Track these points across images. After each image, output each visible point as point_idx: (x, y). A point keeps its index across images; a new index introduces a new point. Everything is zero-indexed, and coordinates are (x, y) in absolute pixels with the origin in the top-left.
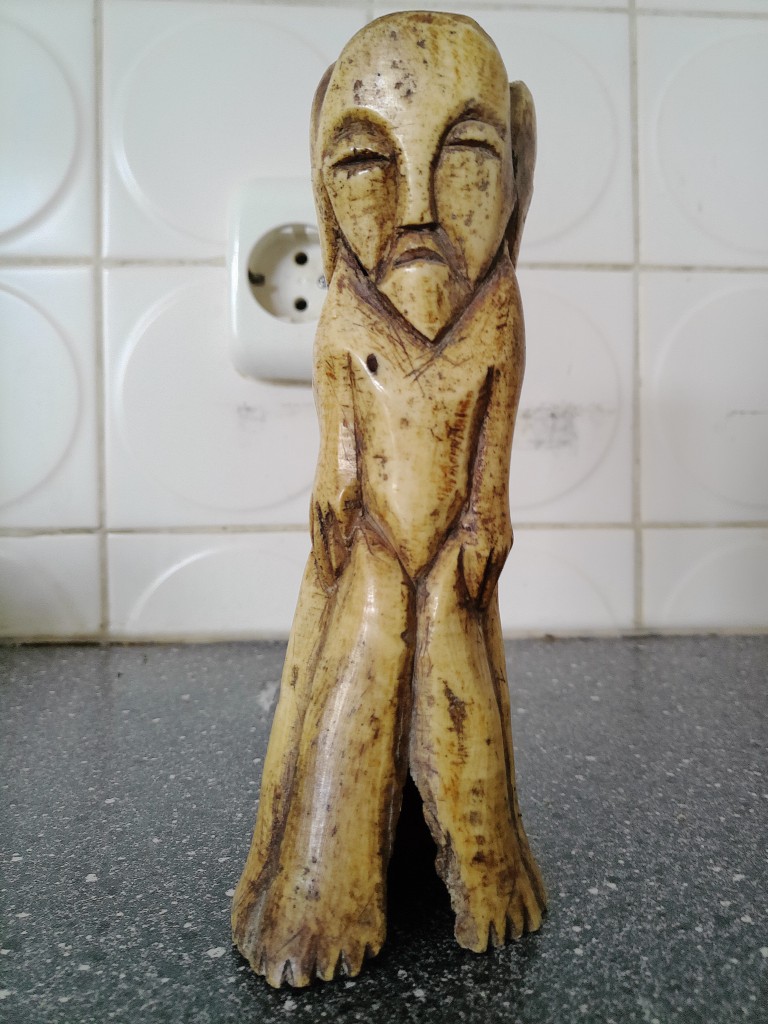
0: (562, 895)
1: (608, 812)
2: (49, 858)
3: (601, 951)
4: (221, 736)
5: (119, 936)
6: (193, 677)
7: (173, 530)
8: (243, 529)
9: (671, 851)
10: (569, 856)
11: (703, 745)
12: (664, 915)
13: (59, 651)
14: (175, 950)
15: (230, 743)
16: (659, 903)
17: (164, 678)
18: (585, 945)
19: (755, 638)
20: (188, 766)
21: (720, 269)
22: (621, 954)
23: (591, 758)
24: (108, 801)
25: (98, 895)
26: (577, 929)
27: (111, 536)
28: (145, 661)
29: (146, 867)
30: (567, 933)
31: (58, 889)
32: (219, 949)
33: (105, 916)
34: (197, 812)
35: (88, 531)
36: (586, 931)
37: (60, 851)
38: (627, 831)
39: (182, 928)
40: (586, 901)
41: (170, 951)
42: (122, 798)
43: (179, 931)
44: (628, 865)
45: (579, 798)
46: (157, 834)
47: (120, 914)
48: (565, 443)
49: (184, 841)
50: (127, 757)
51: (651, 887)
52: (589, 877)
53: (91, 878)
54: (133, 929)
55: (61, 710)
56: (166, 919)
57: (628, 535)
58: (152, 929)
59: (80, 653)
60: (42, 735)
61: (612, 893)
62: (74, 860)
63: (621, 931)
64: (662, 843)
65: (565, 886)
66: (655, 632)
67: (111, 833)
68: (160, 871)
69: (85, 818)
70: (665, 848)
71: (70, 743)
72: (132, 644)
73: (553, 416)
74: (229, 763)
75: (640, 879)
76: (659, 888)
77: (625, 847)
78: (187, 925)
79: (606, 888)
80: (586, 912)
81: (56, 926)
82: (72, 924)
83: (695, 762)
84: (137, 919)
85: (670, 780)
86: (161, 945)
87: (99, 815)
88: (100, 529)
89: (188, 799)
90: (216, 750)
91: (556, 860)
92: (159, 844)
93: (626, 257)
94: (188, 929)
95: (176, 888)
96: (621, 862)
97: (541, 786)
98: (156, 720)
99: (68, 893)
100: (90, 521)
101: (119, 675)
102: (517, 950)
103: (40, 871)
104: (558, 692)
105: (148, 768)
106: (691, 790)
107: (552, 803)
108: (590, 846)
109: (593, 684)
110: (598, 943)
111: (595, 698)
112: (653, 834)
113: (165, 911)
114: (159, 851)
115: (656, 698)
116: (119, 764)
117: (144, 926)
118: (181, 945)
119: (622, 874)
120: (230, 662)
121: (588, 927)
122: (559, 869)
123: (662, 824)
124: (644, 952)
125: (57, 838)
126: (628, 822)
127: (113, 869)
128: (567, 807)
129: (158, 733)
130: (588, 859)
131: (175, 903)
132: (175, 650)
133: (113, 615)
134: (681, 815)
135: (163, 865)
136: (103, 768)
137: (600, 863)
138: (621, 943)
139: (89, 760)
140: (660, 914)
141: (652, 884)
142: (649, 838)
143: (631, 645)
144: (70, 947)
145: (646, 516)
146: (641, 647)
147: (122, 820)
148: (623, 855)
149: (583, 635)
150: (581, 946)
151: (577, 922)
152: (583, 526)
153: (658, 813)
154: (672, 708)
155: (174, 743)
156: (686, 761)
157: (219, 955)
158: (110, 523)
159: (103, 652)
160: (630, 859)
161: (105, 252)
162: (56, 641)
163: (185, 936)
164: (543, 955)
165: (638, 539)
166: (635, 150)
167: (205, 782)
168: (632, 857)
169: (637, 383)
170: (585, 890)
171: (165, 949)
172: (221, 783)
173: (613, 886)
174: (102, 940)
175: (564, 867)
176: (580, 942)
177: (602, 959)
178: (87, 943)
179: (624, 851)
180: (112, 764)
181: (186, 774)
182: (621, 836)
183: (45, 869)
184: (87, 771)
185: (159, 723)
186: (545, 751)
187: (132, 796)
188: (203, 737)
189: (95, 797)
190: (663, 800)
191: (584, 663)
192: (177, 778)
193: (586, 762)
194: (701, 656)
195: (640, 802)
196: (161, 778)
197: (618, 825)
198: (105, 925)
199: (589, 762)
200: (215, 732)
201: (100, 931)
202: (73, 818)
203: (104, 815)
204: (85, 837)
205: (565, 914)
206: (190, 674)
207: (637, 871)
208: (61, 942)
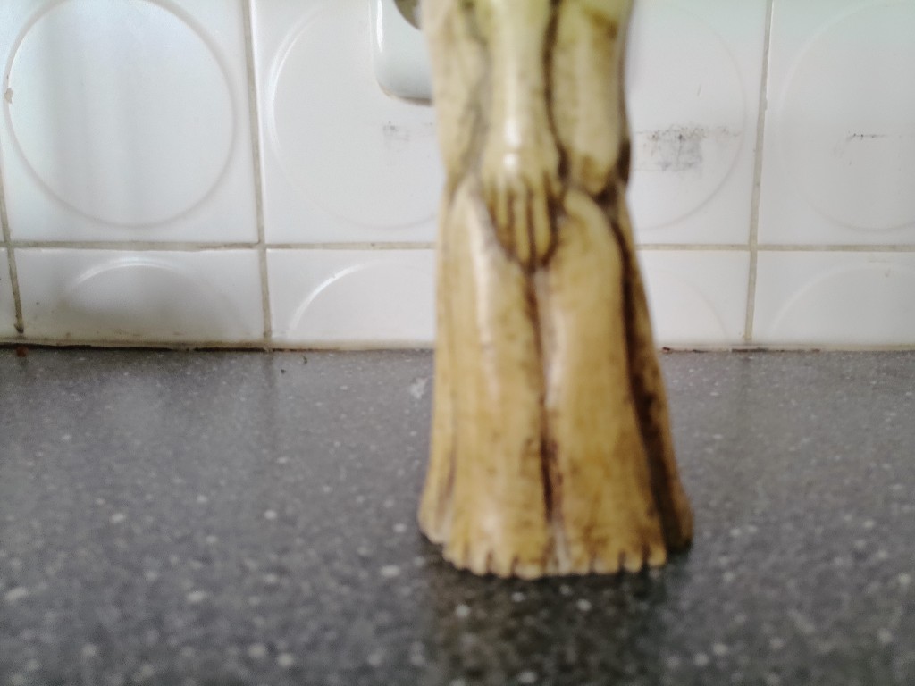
4: (380, 415)
7: (325, 246)
8: (390, 246)
13: (227, 354)
15: (387, 420)
17: (322, 374)
19: (855, 353)
20: (351, 436)
24: (283, 460)
25: (279, 527)
27: (269, 251)
28: (306, 362)
34: (361, 470)
35: (249, 246)
37: (241, 495)
42: (293, 458)
46: (327, 484)
48: (690, 165)
49: (353, 489)
52: (729, 522)
53: (270, 514)
55: (233, 395)
57: (746, 254)
59: (247, 356)
60: (218, 413)
66: (763, 347)
67: (286, 483)
69: (262, 472)
72: (292, 350)
73: (682, 138)
74: (388, 435)
87: (275, 470)
88: (259, 244)
89: (353, 460)
90: (375, 425)
92: (331, 491)
95: (350, 524)
96: (758, 511)
98: (319, 404)
99: (251, 525)
100: (250, 238)
101: (283, 371)
104: (679, 390)
105: (314, 437)
109: (711, 384)
111: (714, 394)
114: (331, 496)
115: (771, 395)
116: (288, 434)
119: (760, 520)
120: (381, 364)
127: (290, 508)
129: (322, 412)
132: (331, 355)
133: (274, 326)
136: (274, 436)
139: (261, 431)
143: (742, 356)
145: (762, 238)
146: (751, 358)
147: (295, 474)
149: (697, 348)
152: (703, 247)
155: (336, 420)
158: (268, 239)
159: (267, 356)
162: (224, 347)
165: (753, 260)
167: (367, 447)
169: (763, 105)
172: (383, 449)
180: (281, 434)
181: (350, 442)
184: (260, 438)
185: (322, 406)
187: (302, 457)
188: (363, 417)
189: (269, 456)
191: (700, 369)
192: (341, 445)
194: (807, 365)
196: (327, 445)
203: (279, 470)
206: (346, 372)
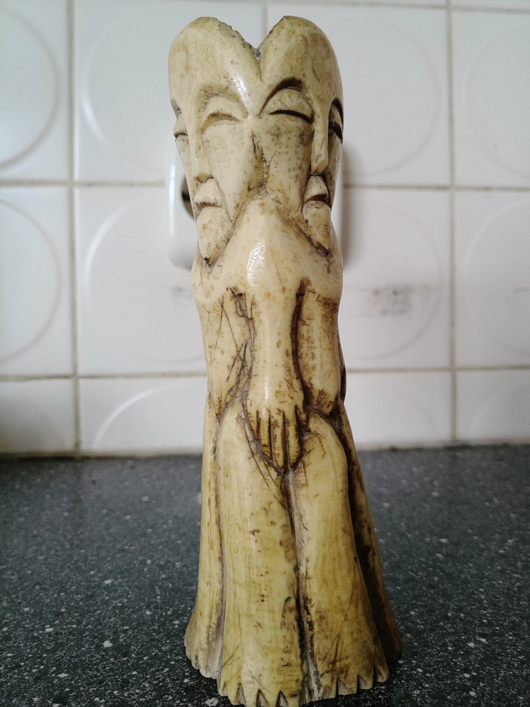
0: (450, 648)
1: (466, 582)
2: (73, 629)
3: (488, 694)
4: (178, 528)
5: (137, 691)
6: (148, 482)
7: (127, 376)
8: (176, 375)
9: (518, 612)
10: (446, 618)
11: (519, 528)
12: (525, 662)
14: (181, 702)
15: (185, 534)
16: (520, 653)
18: (476, 688)
20: (159, 552)
21: (509, 189)
22: (503, 694)
23: (444, 541)
24: (108, 582)
25: (115, 658)
26: (467, 676)
27: (82, 381)
29: (146, 634)
30: (461, 679)
31: (84, 654)
32: (213, 699)
33: (124, 674)
34: (172, 589)
35: (65, 377)
36: (473, 676)
37: (79, 623)
38: (483, 597)
39: (182, 683)
40: (468, 652)
41: (178, 702)
42: (116, 579)
43: (181, 687)
44: (490, 624)
45: (443, 571)
46: (148, 607)
47: (135, 673)
48: (403, 312)
49: (169, 613)
50: (113, 546)
51: (510, 640)
52: (465, 634)
53: (107, 644)
54: (147, 685)
55: (58, 510)
56: (169, 676)
57: (447, 376)
58: (161, 684)
59: (62, 466)
60: (47, 530)
61: (485, 646)
62: (92, 630)
63: (498, 676)
64: (510, 606)
65: (450, 641)
67: (115, 608)
68: (156, 637)
69: (92, 596)
70: (513, 610)
71: (69, 537)
72: (98, 459)
73: (395, 293)
74: (188, 550)
75: (501, 635)
76: (517, 641)
77: (485, 609)
78: (186, 681)
79: (479, 642)
80: (470, 662)
81: (90, 684)
82: (101, 682)
83: (516, 542)
84: (148, 676)
85: (502, 556)
86: (170, 698)
87: (102, 593)
88: (74, 376)
89: (165, 579)
90: (176, 540)
91: (438, 621)
92: (151, 615)
93: (445, 181)
94: (187, 683)
95: (171, 651)
96: (485, 621)
97: (414, 563)
98: (128, 517)
99: (92, 656)
100: (67, 370)
101: (94, 482)
102: (429, 693)
103: (68, 639)
104: (408, 490)
105: (130, 555)
106: (519, 564)
107: (426, 577)
108: (460, 609)
109: (431, 483)
110: (484, 686)
111: (435, 494)
112: (502, 598)
113: (167, 670)
114: (153, 621)
115: (477, 493)
116: (108, 552)
117: (154, 682)
118: (185, 697)
119: (488, 631)
120: (171, 471)
121: (475, 674)
122: (443, 628)
123: (506, 591)
124: (519, 693)
125: (76, 612)
126: (482, 590)
127: (122, 636)
128: (436, 579)
129: (131, 526)
130: (461, 620)
131: (172, 663)
132: (130, 463)
133: (83, 437)
134: (518, 584)
135: (158, 633)
136: (97, 555)
137: (471, 623)
138: (502, 686)
139: (86, 549)
140: (522, 662)
141: (511, 638)
142: (499, 602)
143: (451, 453)
144: (103, 700)
145: (460, 361)
146: (458, 454)
147: (120, 597)
148: (485, 615)
149: (417, 447)
150: (473, 689)
151: (466, 670)
152: (416, 370)
153: (501, 582)
154: (490, 501)
155: (144, 535)
156: (510, 541)
157: (215, 704)
158: (82, 370)
160: (490, 619)
161: (77, 176)
163: (186, 689)
164: (448, 697)
165: (454, 379)
166: (451, 105)
167: (174, 565)
168: (491, 617)
169: (453, 269)
170: (465, 645)
171: (174, 700)
172: (186, 566)
173: (484, 640)
174: (126, 694)
175: (446, 627)
176: (472, 686)
177: (491, 699)
178: (115, 697)
179: (485, 612)
180: (103, 553)
181: (159, 559)
182: (480, 601)
183: (72, 637)
184: (86, 557)
185: (131, 519)
186: (410, 535)
187: (123, 578)
188: (165, 530)
189: (96, 579)
190: (502, 572)
191: (421, 467)
192: (153, 563)
193: (441, 544)
194: (501, 460)
195: (486, 574)
196: (141, 563)
197: (475, 592)
198: (126, 682)
199: (443, 544)
200: (173, 526)
201: (123, 687)
202: (84, 596)
203: (106, 593)
204: (96, 611)
205: (455, 663)
207: (498, 628)
208: (96, 697)
